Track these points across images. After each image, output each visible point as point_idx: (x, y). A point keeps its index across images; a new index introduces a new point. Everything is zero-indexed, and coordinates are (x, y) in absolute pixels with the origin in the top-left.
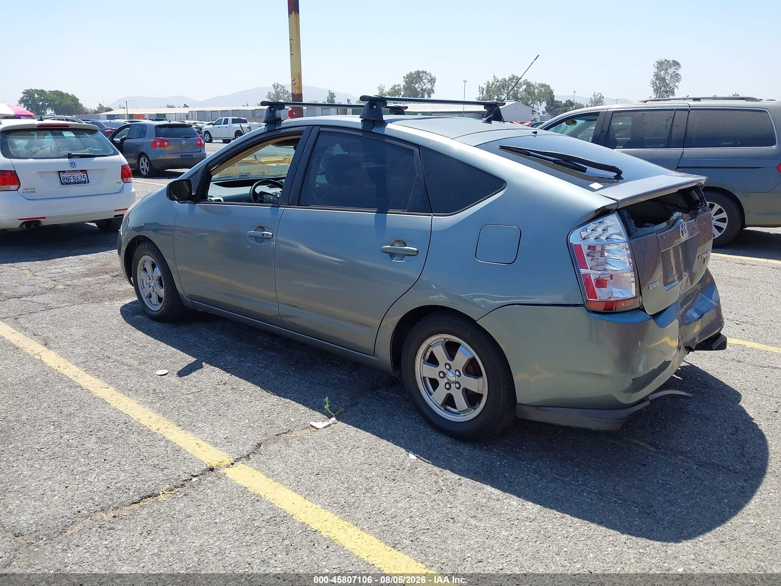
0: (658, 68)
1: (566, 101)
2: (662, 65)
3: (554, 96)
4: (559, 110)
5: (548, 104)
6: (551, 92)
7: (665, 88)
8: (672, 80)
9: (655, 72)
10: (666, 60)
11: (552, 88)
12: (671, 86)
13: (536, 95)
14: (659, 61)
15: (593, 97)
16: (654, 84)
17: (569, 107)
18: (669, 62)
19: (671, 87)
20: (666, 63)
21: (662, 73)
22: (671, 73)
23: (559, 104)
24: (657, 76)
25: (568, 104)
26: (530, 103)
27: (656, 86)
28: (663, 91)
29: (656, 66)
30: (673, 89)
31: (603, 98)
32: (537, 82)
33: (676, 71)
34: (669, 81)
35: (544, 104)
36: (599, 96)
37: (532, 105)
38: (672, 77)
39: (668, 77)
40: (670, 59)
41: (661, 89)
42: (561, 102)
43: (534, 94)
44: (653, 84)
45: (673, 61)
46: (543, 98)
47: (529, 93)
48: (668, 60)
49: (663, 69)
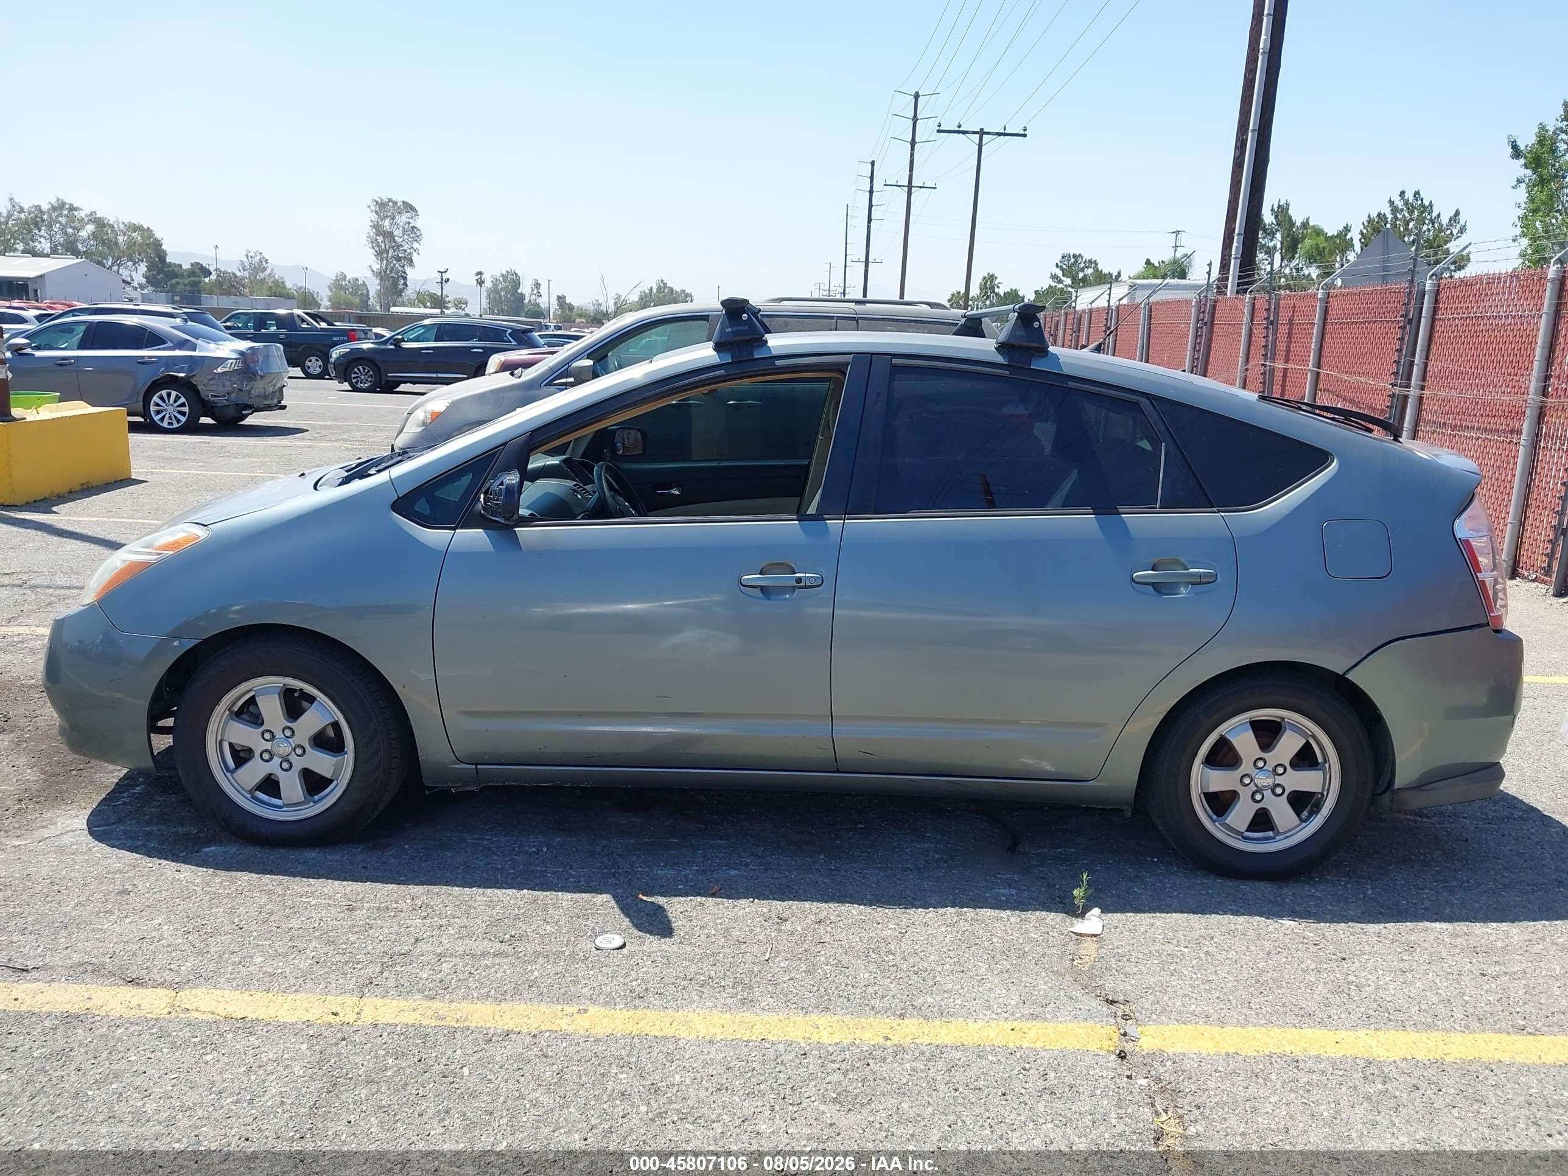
0: (377, 212)
1: (192, 265)
2: (383, 208)
3: (165, 252)
4: (178, 283)
5: (149, 269)
6: (158, 244)
7: (394, 251)
8: (406, 237)
9: (373, 219)
10: (390, 200)
11: (158, 236)
12: (405, 248)
13: (123, 247)
14: (377, 199)
15: (245, 259)
16: (374, 242)
17: (199, 276)
18: (395, 203)
19: (405, 251)
20: (391, 204)
21: (387, 222)
22: (401, 224)
23: (177, 269)
24: (377, 227)
25: (198, 271)
26: (110, 263)
27: (379, 246)
28: (392, 257)
29: (373, 208)
30: (410, 254)
31: (266, 261)
32: (121, 220)
33: (411, 221)
34: (401, 240)
35: (143, 268)
36: (258, 257)
37: (115, 268)
38: (404, 231)
39: (398, 233)
40: (399, 198)
41: (388, 253)
42: (180, 266)
43: (116, 244)
44: (372, 243)
45: (404, 202)
46: (140, 255)
47: (103, 243)
48: (394, 199)
49: (387, 216)
